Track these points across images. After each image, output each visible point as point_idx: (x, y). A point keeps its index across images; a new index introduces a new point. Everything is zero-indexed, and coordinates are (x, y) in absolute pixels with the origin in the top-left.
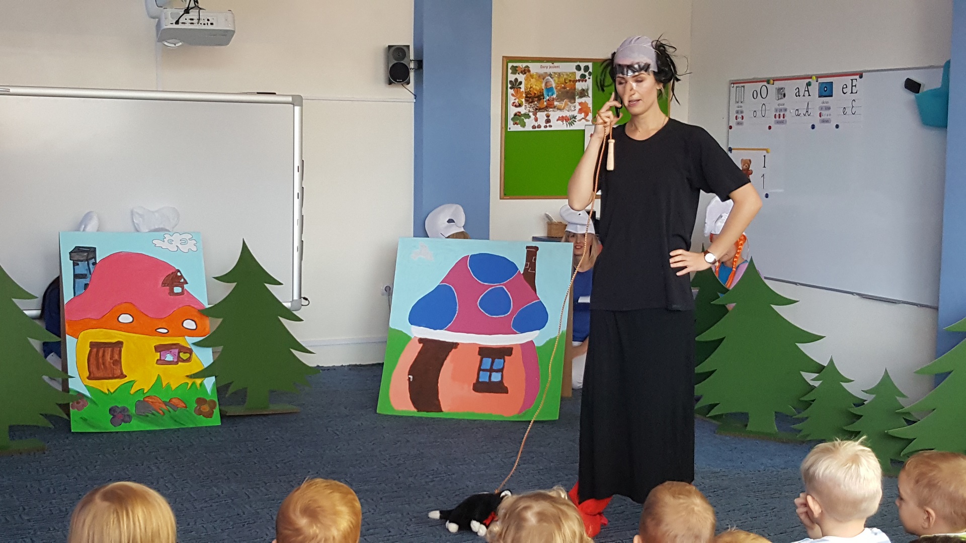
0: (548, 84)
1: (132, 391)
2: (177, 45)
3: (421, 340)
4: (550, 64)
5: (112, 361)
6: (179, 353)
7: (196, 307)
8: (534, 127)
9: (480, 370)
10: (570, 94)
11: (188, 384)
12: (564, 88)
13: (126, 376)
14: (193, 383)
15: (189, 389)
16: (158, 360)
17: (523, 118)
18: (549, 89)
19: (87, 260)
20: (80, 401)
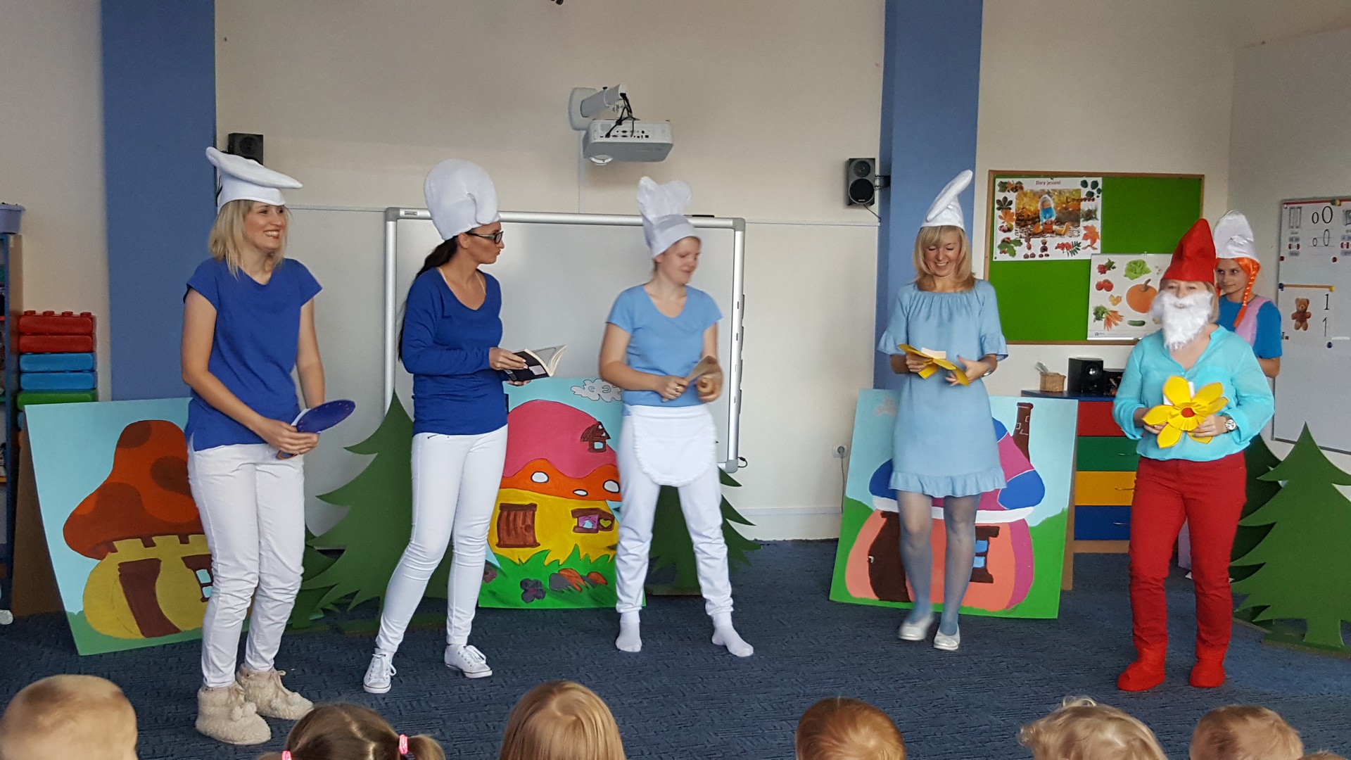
0: (1045, 204)
1: (546, 563)
2: (606, 161)
3: (884, 514)
4: (1049, 180)
5: (524, 526)
6: (599, 520)
8: (1026, 256)
10: (1071, 216)
12: (1066, 209)
13: (540, 545)
16: (575, 527)
17: (1012, 245)
18: (1047, 210)
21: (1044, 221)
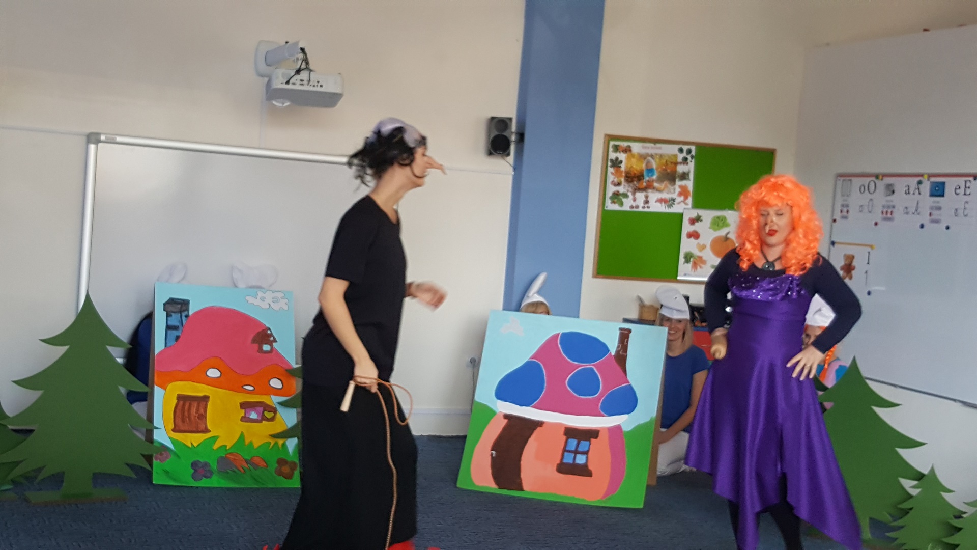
0: (649, 165)
1: (215, 447)
2: (285, 105)
3: (506, 416)
4: (652, 145)
5: (197, 415)
6: (263, 412)
7: (284, 366)
8: (632, 207)
9: (565, 450)
10: (670, 176)
11: (270, 443)
12: (664, 169)
13: (209, 431)
14: (276, 443)
15: (271, 449)
16: (242, 417)
17: (621, 197)
18: (650, 170)
19: (181, 312)
20: (163, 452)
21: (647, 178)
